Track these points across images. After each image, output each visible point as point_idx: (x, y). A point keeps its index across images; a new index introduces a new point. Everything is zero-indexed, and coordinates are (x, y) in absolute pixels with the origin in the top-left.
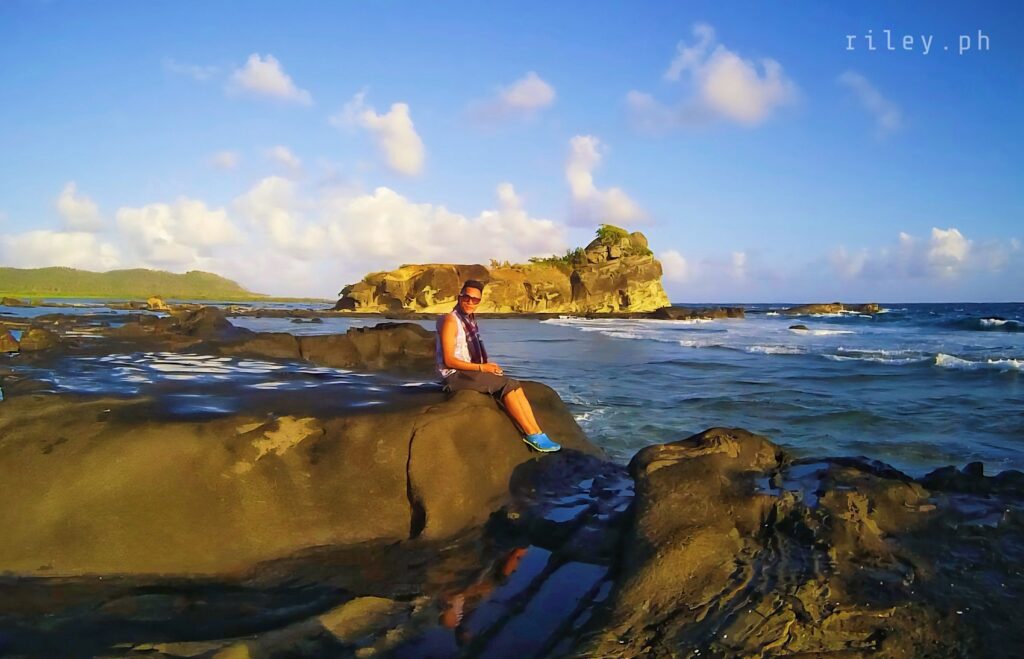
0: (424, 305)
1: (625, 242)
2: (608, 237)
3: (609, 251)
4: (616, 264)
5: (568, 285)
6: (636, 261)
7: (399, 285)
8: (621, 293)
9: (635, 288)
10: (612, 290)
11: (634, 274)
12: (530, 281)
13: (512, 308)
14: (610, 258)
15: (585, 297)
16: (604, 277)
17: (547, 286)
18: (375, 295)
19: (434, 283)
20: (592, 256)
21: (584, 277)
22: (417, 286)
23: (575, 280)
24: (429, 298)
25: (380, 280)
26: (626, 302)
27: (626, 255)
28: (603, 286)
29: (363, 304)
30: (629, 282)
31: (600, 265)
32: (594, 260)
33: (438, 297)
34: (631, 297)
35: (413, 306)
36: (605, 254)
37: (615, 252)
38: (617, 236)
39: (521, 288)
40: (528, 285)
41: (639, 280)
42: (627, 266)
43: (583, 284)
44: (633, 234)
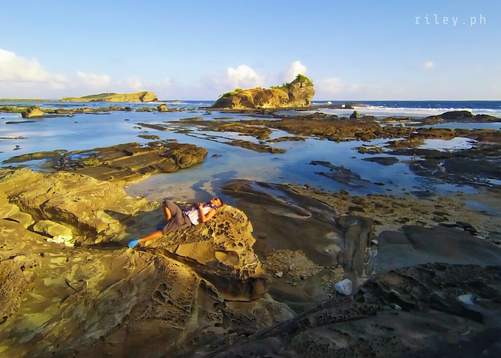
1: (306, 81)
2: (300, 78)
3: (301, 84)
4: (303, 90)
5: (288, 97)
6: (309, 88)
7: (249, 97)
8: (306, 100)
10: (303, 99)
11: (310, 93)
13: (276, 106)
14: (301, 87)
15: (294, 101)
16: (300, 94)
18: (241, 102)
20: (295, 86)
21: (294, 94)
22: (256, 98)
23: (291, 95)
26: (307, 103)
27: (307, 86)
28: (300, 97)
29: (235, 106)
30: (309, 96)
31: (298, 90)
32: (296, 88)
36: (300, 86)
37: (304, 85)
38: (303, 79)
40: (280, 97)
41: (311, 95)
42: (308, 90)
43: (294, 97)
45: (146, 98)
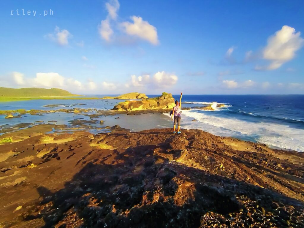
0: (131, 109)
1: (167, 96)
2: (164, 95)
3: (164, 97)
4: (165, 100)
7: (126, 105)
8: (167, 105)
9: (169, 104)
10: (165, 105)
12: (150, 104)
13: (147, 109)
14: (164, 99)
15: (160, 106)
16: (164, 102)
17: (153, 104)
18: (122, 107)
19: (133, 105)
20: (161, 98)
21: (160, 102)
22: (130, 105)
23: (158, 103)
24: (132, 108)
25: (122, 104)
26: (168, 107)
27: (168, 98)
28: (163, 104)
29: (119, 109)
31: (163, 100)
33: (133, 108)
34: (169, 106)
35: (129, 110)
37: (166, 98)
38: (166, 95)
39: (148, 105)
40: (149, 104)
41: (170, 103)
42: (168, 100)
43: (160, 104)
44: (169, 94)
45: (139, 97)
